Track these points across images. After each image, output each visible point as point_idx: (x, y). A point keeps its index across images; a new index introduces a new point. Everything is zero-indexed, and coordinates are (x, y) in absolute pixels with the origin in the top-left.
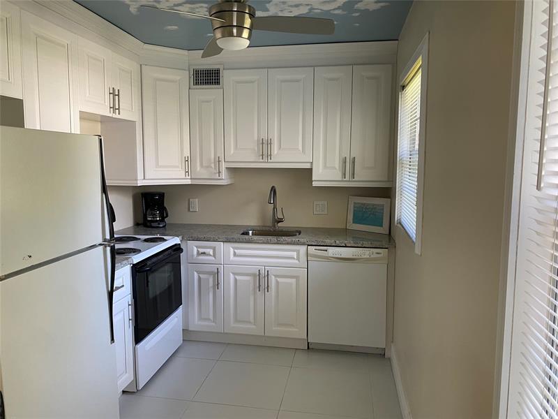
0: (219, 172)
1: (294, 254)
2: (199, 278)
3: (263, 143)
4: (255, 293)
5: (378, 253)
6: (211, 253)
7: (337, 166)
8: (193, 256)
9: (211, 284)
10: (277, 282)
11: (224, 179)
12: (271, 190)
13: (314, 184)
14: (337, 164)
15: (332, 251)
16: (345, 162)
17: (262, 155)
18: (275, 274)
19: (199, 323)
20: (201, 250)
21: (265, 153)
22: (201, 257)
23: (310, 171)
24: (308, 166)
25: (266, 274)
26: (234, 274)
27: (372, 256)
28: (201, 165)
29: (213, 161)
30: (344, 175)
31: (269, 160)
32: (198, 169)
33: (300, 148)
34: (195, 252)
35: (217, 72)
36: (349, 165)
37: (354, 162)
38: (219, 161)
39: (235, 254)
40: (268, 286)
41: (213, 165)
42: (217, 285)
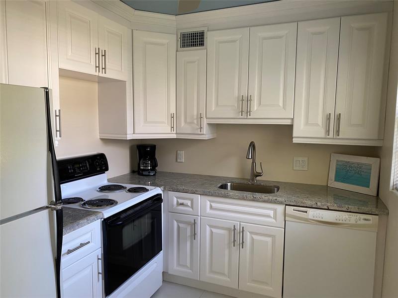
0: (201, 128)
1: (271, 213)
2: (179, 227)
3: (242, 100)
4: (229, 248)
5: (365, 220)
6: (189, 204)
7: (320, 123)
8: (173, 205)
9: (189, 233)
10: (253, 239)
11: (206, 134)
12: (250, 146)
13: (295, 141)
14: (320, 120)
15: (312, 213)
16: (329, 119)
17: (242, 111)
18: (250, 231)
19: (177, 268)
20: (181, 201)
21: (245, 109)
22: (181, 208)
23: (290, 127)
24: (288, 122)
25: (241, 230)
26: (210, 226)
27: (359, 222)
28: (185, 122)
29: (195, 117)
30: (328, 132)
31: (249, 117)
32: (183, 124)
33: (281, 104)
34: (175, 203)
35: (202, 34)
36: (334, 122)
37: (339, 119)
38: (201, 118)
39: (211, 207)
40: (243, 242)
41: (195, 121)
42: (194, 235)
